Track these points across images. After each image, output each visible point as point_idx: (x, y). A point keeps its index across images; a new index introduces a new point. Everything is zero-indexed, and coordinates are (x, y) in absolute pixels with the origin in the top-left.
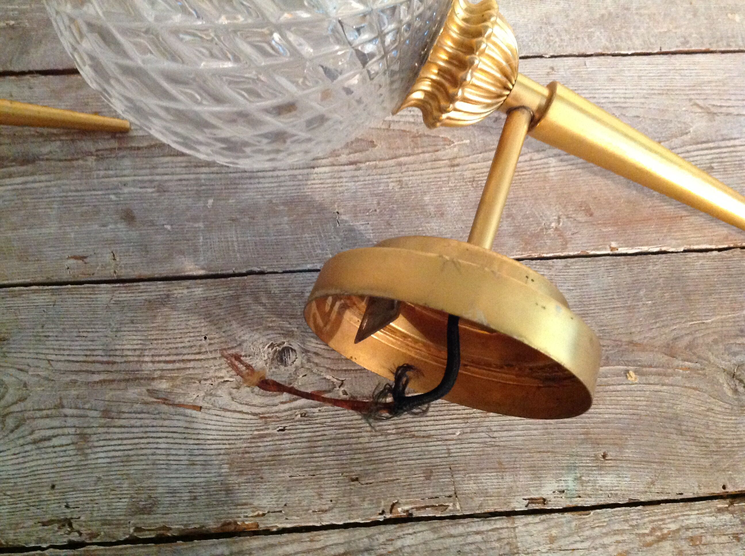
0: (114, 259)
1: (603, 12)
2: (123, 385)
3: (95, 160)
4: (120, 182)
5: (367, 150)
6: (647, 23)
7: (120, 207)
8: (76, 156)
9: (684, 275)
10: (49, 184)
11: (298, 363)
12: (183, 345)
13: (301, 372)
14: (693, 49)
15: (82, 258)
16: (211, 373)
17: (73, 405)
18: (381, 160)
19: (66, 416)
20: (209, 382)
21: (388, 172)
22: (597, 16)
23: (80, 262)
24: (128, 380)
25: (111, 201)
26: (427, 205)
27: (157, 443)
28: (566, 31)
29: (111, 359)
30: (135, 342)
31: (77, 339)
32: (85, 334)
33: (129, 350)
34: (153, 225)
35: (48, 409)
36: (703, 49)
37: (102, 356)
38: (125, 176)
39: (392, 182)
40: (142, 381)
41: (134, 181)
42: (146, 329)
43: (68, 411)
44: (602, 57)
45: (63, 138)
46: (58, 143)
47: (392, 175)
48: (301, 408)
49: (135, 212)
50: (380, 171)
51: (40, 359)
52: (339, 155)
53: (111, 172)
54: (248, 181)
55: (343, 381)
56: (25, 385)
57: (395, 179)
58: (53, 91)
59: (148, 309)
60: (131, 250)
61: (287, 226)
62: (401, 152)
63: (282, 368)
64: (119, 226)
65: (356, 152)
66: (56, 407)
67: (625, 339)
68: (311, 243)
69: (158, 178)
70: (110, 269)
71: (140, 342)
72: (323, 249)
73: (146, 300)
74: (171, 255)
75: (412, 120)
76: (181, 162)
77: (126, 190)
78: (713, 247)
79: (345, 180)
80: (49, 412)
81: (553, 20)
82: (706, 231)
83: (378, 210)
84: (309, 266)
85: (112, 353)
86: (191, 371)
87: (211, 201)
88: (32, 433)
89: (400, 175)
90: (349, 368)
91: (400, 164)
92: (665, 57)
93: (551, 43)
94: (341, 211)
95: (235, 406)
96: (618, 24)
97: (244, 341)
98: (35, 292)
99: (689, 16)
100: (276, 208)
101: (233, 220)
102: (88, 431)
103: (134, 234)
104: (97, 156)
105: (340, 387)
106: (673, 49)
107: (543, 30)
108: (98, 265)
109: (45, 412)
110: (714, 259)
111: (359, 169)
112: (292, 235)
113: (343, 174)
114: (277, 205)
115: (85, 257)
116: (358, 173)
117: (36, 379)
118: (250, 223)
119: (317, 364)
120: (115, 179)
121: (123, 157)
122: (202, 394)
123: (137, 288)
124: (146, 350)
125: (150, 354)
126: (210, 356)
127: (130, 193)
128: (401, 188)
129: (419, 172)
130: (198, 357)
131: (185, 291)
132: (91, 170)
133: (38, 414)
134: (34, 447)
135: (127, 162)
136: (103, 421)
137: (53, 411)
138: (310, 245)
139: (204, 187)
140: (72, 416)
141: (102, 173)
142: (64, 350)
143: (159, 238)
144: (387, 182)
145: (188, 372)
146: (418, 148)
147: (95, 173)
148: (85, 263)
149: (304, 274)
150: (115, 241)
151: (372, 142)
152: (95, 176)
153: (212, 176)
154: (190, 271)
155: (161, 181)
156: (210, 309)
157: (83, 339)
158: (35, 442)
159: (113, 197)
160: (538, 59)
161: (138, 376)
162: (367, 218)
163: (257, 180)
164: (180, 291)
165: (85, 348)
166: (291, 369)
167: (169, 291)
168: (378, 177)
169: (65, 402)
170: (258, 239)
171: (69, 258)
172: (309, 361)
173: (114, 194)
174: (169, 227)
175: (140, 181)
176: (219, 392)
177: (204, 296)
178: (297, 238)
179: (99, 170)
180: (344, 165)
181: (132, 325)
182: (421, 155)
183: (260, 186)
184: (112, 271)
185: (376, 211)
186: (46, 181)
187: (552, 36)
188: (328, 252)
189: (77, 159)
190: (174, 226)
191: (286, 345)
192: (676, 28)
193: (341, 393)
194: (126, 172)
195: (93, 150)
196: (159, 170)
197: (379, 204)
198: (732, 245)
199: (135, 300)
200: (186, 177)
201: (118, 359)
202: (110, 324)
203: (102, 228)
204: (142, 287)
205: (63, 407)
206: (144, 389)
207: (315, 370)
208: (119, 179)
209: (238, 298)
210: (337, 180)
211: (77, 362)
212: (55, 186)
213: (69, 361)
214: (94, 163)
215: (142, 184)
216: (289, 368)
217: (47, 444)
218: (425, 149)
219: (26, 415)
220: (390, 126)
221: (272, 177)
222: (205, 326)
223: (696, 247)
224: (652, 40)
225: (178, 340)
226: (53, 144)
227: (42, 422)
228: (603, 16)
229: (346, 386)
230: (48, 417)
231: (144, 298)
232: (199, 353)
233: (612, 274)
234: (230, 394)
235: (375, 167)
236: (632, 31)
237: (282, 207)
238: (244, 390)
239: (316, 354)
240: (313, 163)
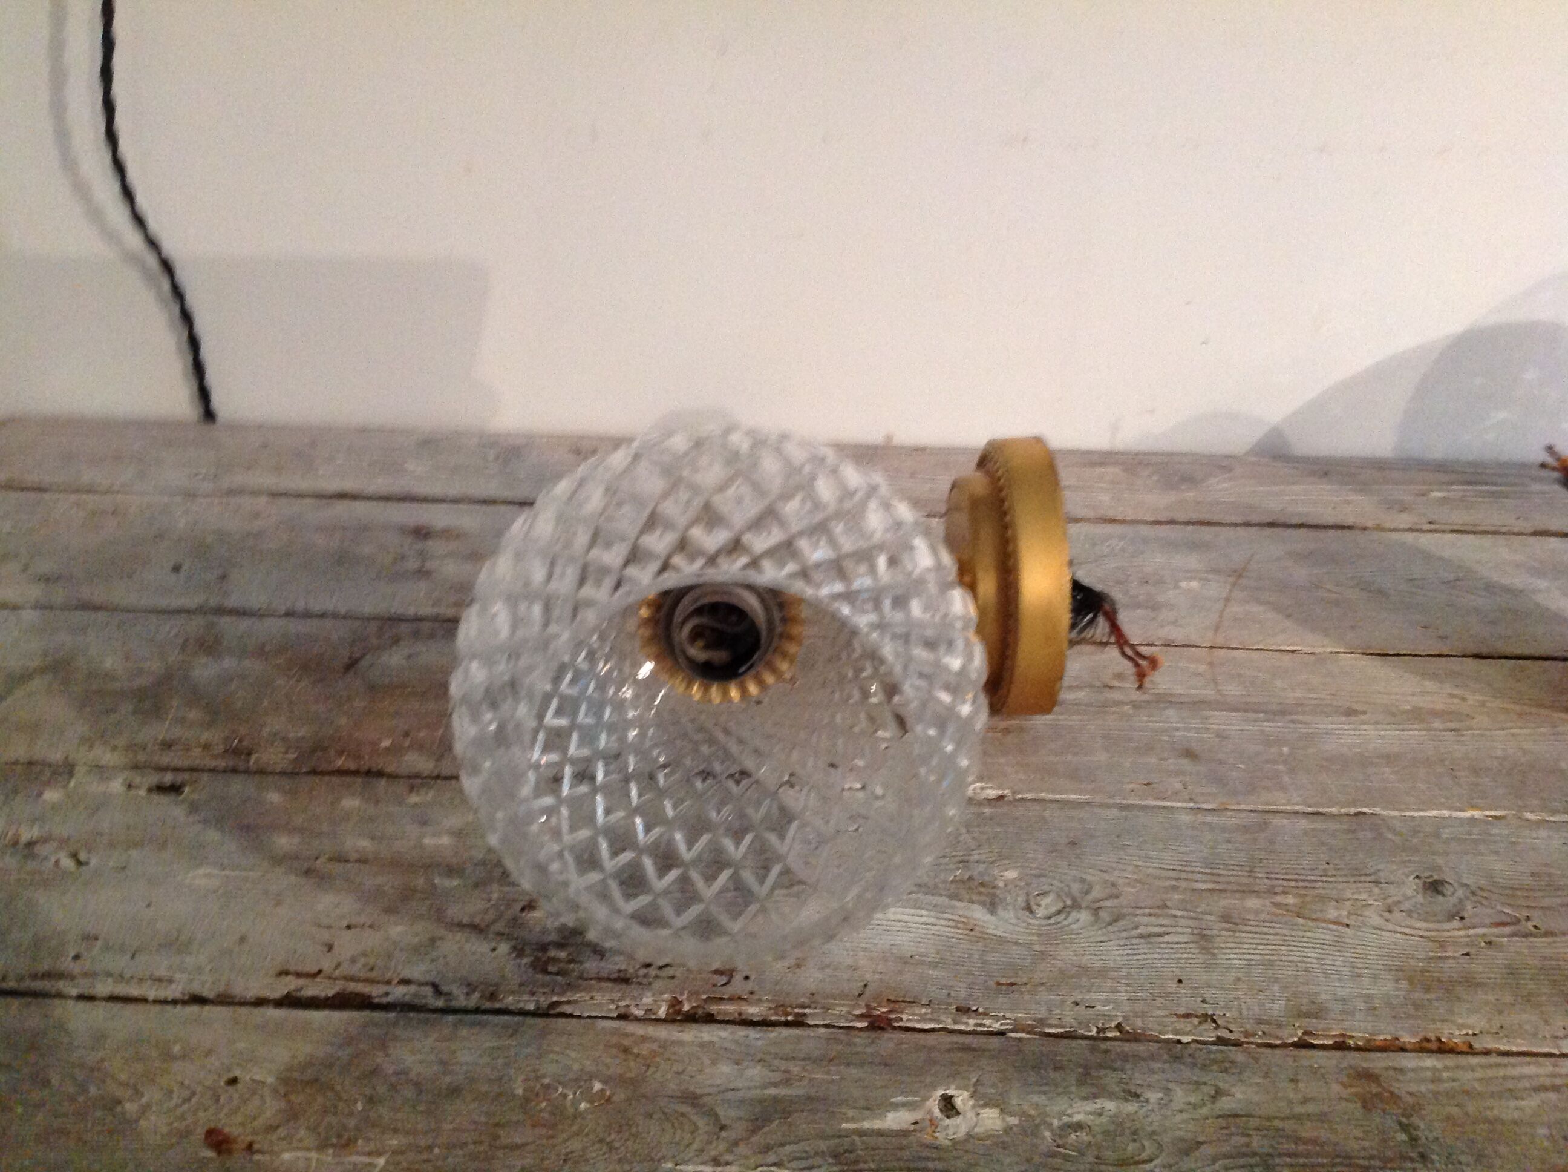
0: (1186, 787)
2: (1238, 895)
3: (1132, 708)
4: (1170, 727)
5: (1466, 721)
7: (1176, 747)
10: (1083, 723)
11: (1459, 895)
12: (1302, 866)
13: (1469, 903)
15: (1146, 784)
16: (1349, 895)
17: (1180, 908)
18: (1487, 730)
19: (1175, 916)
20: (1349, 903)
21: (1501, 740)
23: (1144, 787)
24: (1244, 891)
25: (1164, 741)
27: (1303, 952)
29: (1215, 871)
30: (1239, 859)
31: (1166, 850)
32: (1174, 848)
33: (1233, 865)
34: (1223, 763)
35: (1151, 908)
37: (1202, 867)
38: (1174, 723)
41: (1186, 727)
43: (1176, 912)
48: (1484, 935)
49: (1196, 751)
52: (1431, 723)
53: (1155, 719)
56: (1113, 885)
57: (1513, 747)
60: (1204, 781)
61: (1392, 776)
63: (1440, 898)
64: (1181, 761)
65: (1451, 721)
66: (1160, 907)
68: (1429, 792)
70: (1183, 796)
71: (1245, 860)
72: (1446, 798)
73: (1238, 825)
74: (1253, 789)
76: (1236, 716)
77: (1178, 734)
79: (1448, 743)
80: (1152, 911)
83: (1504, 771)
85: (1213, 866)
86: (1322, 891)
87: (1285, 749)
88: (1137, 927)
90: (1532, 905)
94: (1456, 768)
95: (1390, 926)
97: (1379, 871)
100: (1371, 760)
101: (1321, 766)
102: (1209, 932)
103: (1202, 769)
104: (1133, 705)
105: (1526, 921)
108: (1167, 791)
109: (1147, 911)
111: (1462, 735)
113: (1443, 738)
114: (1370, 758)
115: (1150, 783)
116: (1461, 739)
117: (1125, 880)
118: (1342, 770)
119: (1486, 898)
120: (1163, 724)
121: (1165, 708)
122: (1345, 913)
124: (1254, 865)
125: (1262, 870)
126: (1341, 879)
127: (1184, 737)
130: (1324, 879)
131: (1285, 821)
132: (1130, 715)
133: (1139, 912)
134: (1142, 941)
135: (1171, 712)
137: (1157, 911)
140: (1183, 917)
141: (1144, 719)
142: (1152, 858)
143: (1234, 774)
144: (1505, 749)
145: (1317, 891)
147: (1136, 719)
150: (1182, 773)
152: (1137, 721)
153: (1277, 730)
154: (1283, 805)
156: (1321, 838)
157: (1173, 851)
158: (1141, 936)
159: (1165, 738)
162: (1492, 776)
163: (1335, 736)
165: (1178, 859)
166: (1453, 900)
168: (1490, 744)
169: (1169, 904)
171: (1131, 782)
172: (1473, 894)
173: (1166, 735)
174: (1242, 766)
175: (1193, 728)
176: (1367, 913)
177: (1309, 827)
180: (1441, 731)
181: (1231, 845)
183: (1340, 741)
184: (1187, 796)
185: (1501, 771)
186: (1080, 720)
189: (1112, 706)
190: (1249, 766)
191: (1437, 877)
193: (1531, 927)
194: (1173, 720)
195: (1126, 701)
196: (1211, 721)
197: (1502, 765)
200: (1248, 728)
201: (1224, 872)
202: (1202, 842)
203: (1162, 762)
204: (1232, 815)
205: (1168, 908)
206: (1267, 902)
207: (1486, 903)
208: (1167, 725)
210: (1437, 742)
211: (1172, 870)
213: (1162, 869)
214: (1132, 711)
215: (1197, 730)
216: (1450, 898)
217: (1160, 939)
219: (1125, 911)
221: (1354, 735)
222: (1323, 853)
225: (1294, 862)
227: (1146, 919)
229: (1534, 922)
230: (1151, 915)
231: (1235, 823)
232: (1324, 876)
234: (1382, 916)
235: (1483, 735)
237: (1378, 760)
238: (1397, 915)
239: (1481, 889)
240: (1401, 727)
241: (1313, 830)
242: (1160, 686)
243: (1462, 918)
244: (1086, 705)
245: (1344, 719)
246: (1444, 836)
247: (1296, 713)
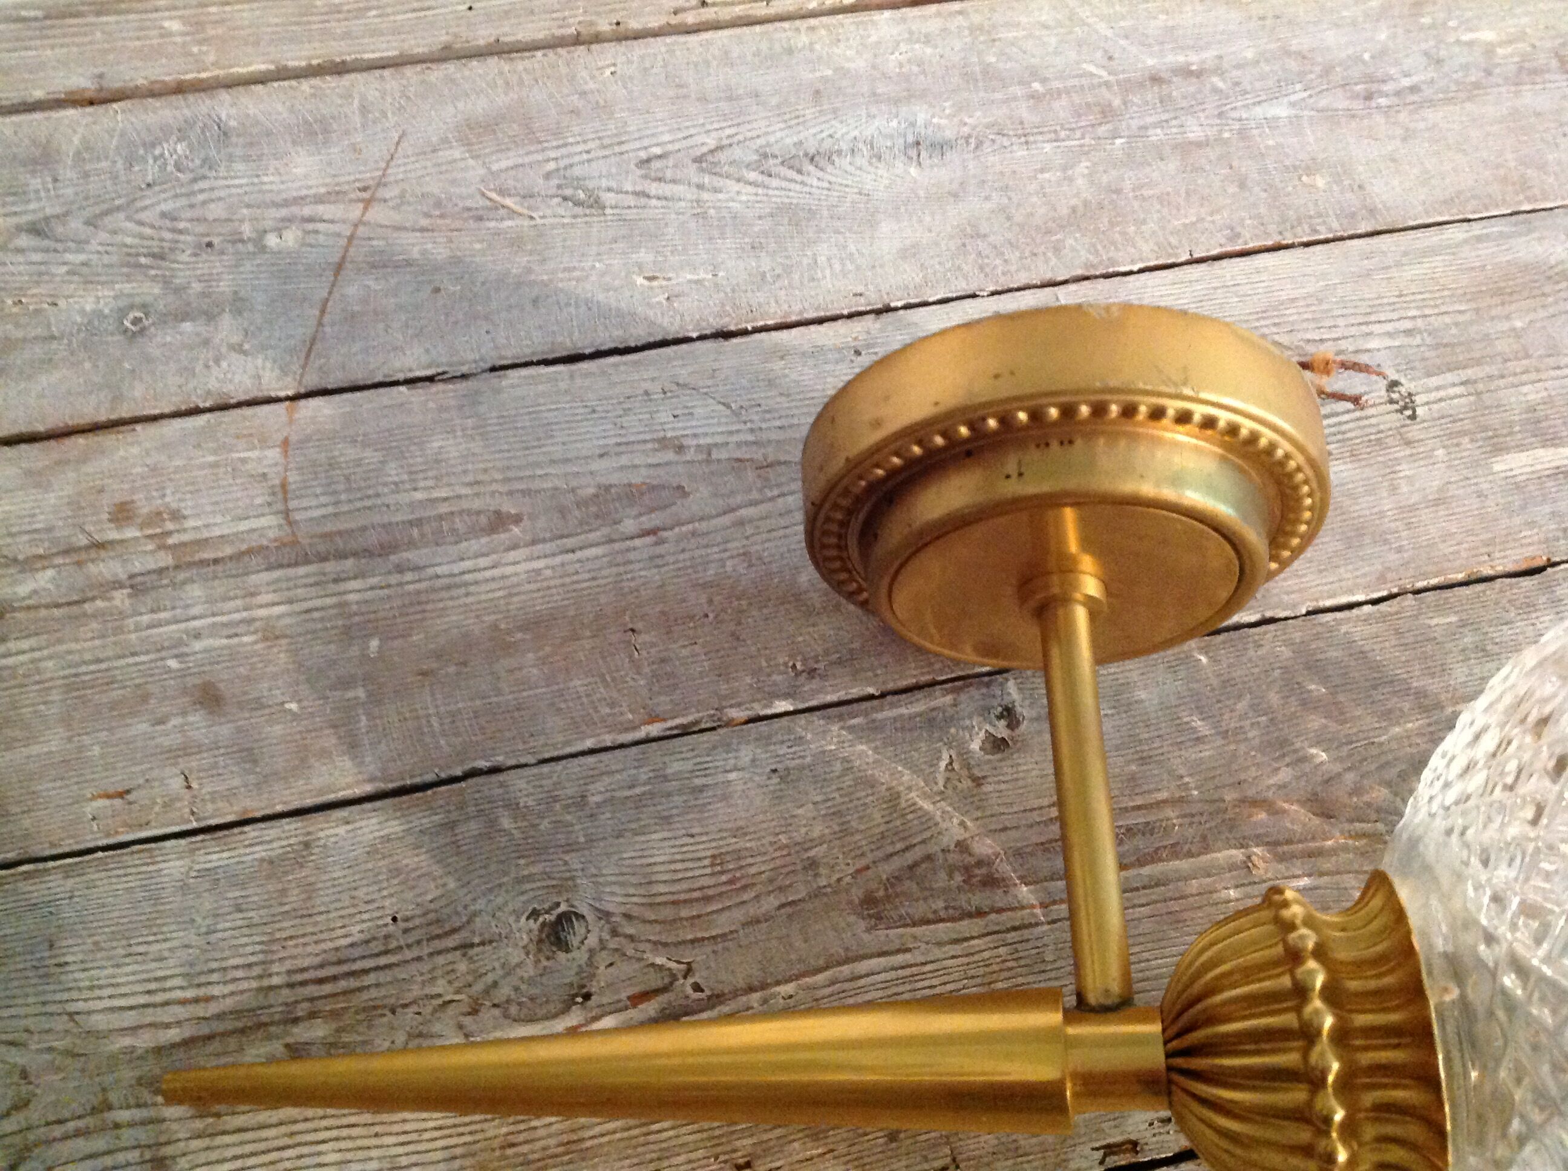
0: (189, 787)
1: (1074, 201)
2: (232, 1042)
3: (130, 596)
4: (187, 632)
5: (675, 504)
6: (1158, 211)
7: (190, 681)
8: (90, 595)
9: (1319, 657)
10: (37, 655)
11: (592, 941)
12: (349, 940)
13: (603, 958)
14: (1251, 245)
15: (121, 795)
16: (416, 991)
17: (132, 1101)
18: (702, 519)
19: (117, 1126)
20: (414, 1008)
21: (719, 539)
22: (1065, 211)
23: (118, 802)
24: (242, 1031)
25: (169, 670)
26: (805, 592)
27: (319, 1154)
28: (1011, 243)
29: (202, 992)
30: (249, 949)
31: (127, 960)
32: (141, 949)
33: (236, 967)
34: (263, 707)
35: (79, 1117)
36: (1269, 243)
37: (182, 988)
38: (194, 618)
39: (732, 557)
40: (272, 1029)
41: (214, 624)
42: (270, 919)
43: (123, 1115)
44: (1086, 283)
45: (59, 560)
46: (50, 573)
47: (729, 545)
49: (222, 686)
50: (704, 541)
51: (52, 1014)
52: (619, 522)
53: (163, 615)
54: (444, 594)
55: (689, 963)
56: (24, 1074)
57: (735, 552)
58: (29, 473)
59: (268, 877)
60: (222, 763)
61: (535, 671)
62: (739, 499)
63: (562, 956)
64: (191, 719)
65: (652, 510)
66: (94, 1111)
67: (1230, 796)
68: (588, 696)
69: (263, 612)
70: (180, 809)
71: (258, 948)
72: (612, 705)
73: (262, 860)
74: (303, 760)
75: (751, 438)
76: (307, 576)
77: (198, 646)
78: (1361, 598)
79: (637, 566)
80: (81, 1124)
81: (984, 228)
82: (1342, 570)
83: (711, 616)
84: (589, 744)
85: (203, 979)
86: (374, 993)
87: (374, 643)
89: (745, 542)
90: (699, 935)
91: (741, 523)
92: (1203, 267)
93: (987, 270)
94: (639, 626)
96: (1106, 220)
97: (475, 914)
98: (27, 876)
99: (1232, 189)
100: (508, 639)
101: (424, 674)
102: (169, 1150)
103: (225, 731)
104: (132, 587)
105: (685, 977)
106: (1214, 252)
107: (969, 247)
108: (155, 803)
109: (71, 1125)
110: (1366, 620)
111: (662, 542)
112: (548, 686)
113: (632, 556)
114: (509, 632)
115: (128, 792)
116: (659, 550)
117: (47, 1057)
118: (458, 674)
119: (631, 938)
120: (174, 627)
121: (186, 582)
122: (402, 1036)
123: (242, 837)
124: (272, 962)
125: (284, 969)
126: (408, 954)
127: (205, 651)
128: (750, 566)
129: (781, 532)
130: (383, 961)
131: (342, 830)
132: (122, 615)
133: (58, 1131)
135: (195, 591)
136: (199, 1124)
137: (90, 1121)
138: (585, 700)
139: (357, 619)
140: (132, 1125)
141: (146, 619)
142: (100, 987)
143: (278, 730)
144: (721, 560)
145: (365, 996)
146: (771, 488)
147: (130, 622)
148: (130, 803)
149: (582, 760)
150: (186, 750)
151: (680, 488)
152: (132, 627)
153: (369, 595)
154: (349, 786)
155: (268, 618)
156: (396, 858)
157: (139, 958)
159: (173, 664)
160: (970, 300)
161: (264, 1019)
162: (691, 632)
163: (463, 591)
164: (332, 831)
165: (145, 976)
166: (580, 956)
167: (309, 833)
168: (703, 552)
169: (113, 1097)
170: (478, 702)
171: (94, 798)
172: (614, 933)
173: (176, 656)
174: (293, 706)
175: (224, 625)
176: (437, 1028)
177: (382, 833)
178: (558, 691)
179: (141, 614)
180: (632, 538)
181: (240, 915)
182: (780, 500)
183: (470, 599)
184: (187, 810)
185: (707, 616)
186: (32, 650)
187: (988, 257)
188: (625, 709)
189: (93, 599)
190: (305, 703)
191: (563, 908)
192: (1212, 214)
193: (689, 990)
194: (195, 611)
195: (123, 576)
196: (262, 598)
197: (710, 601)
198: (1395, 590)
199: (238, 863)
200: (318, 603)
201: (216, 991)
202: (193, 921)
203: (158, 728)
204: (255, 834)
205: (110, 1108)
206: (278, 1046)
207: (630, 952)
208: (183, 626)
209: (452, 829)
210: (622, 569)
211: (131, 1008)
212: (50, 657)
213: (112, 1009)
214: (127, 602)
215: (231, 630)
216: (575, 954)
218: (785, 489)
219: (31, 1137)
220: (709, 454)
221: (493, 579)
222: (391, 895)
223: (1329, 603)
224: (1174, 241)
225: (340, 932)
226: (39, 575)
227: (67, 1148)
228: (1074, 210)
229: (697, 975)
230: (78, 1134)
231: (257, 856)
232: (386, 952)
233: (1182, 674)
234: (461, 1027)
235: (694, 534)
236: (1132, 229)
237: (519, 636)
238: (488, 1015)
239: (628, 916)
240: (570, 542)
241: (387, 839)
242: (190, 523)
243: (587, 997)
244: (47, 606)
245: (484, 540)
246: (598, 798)
247: (412, 544)
